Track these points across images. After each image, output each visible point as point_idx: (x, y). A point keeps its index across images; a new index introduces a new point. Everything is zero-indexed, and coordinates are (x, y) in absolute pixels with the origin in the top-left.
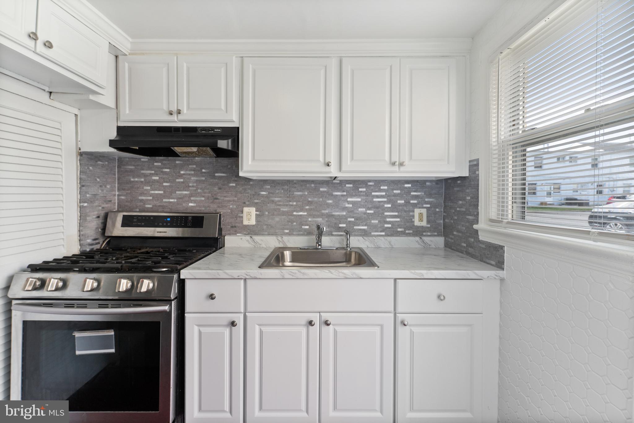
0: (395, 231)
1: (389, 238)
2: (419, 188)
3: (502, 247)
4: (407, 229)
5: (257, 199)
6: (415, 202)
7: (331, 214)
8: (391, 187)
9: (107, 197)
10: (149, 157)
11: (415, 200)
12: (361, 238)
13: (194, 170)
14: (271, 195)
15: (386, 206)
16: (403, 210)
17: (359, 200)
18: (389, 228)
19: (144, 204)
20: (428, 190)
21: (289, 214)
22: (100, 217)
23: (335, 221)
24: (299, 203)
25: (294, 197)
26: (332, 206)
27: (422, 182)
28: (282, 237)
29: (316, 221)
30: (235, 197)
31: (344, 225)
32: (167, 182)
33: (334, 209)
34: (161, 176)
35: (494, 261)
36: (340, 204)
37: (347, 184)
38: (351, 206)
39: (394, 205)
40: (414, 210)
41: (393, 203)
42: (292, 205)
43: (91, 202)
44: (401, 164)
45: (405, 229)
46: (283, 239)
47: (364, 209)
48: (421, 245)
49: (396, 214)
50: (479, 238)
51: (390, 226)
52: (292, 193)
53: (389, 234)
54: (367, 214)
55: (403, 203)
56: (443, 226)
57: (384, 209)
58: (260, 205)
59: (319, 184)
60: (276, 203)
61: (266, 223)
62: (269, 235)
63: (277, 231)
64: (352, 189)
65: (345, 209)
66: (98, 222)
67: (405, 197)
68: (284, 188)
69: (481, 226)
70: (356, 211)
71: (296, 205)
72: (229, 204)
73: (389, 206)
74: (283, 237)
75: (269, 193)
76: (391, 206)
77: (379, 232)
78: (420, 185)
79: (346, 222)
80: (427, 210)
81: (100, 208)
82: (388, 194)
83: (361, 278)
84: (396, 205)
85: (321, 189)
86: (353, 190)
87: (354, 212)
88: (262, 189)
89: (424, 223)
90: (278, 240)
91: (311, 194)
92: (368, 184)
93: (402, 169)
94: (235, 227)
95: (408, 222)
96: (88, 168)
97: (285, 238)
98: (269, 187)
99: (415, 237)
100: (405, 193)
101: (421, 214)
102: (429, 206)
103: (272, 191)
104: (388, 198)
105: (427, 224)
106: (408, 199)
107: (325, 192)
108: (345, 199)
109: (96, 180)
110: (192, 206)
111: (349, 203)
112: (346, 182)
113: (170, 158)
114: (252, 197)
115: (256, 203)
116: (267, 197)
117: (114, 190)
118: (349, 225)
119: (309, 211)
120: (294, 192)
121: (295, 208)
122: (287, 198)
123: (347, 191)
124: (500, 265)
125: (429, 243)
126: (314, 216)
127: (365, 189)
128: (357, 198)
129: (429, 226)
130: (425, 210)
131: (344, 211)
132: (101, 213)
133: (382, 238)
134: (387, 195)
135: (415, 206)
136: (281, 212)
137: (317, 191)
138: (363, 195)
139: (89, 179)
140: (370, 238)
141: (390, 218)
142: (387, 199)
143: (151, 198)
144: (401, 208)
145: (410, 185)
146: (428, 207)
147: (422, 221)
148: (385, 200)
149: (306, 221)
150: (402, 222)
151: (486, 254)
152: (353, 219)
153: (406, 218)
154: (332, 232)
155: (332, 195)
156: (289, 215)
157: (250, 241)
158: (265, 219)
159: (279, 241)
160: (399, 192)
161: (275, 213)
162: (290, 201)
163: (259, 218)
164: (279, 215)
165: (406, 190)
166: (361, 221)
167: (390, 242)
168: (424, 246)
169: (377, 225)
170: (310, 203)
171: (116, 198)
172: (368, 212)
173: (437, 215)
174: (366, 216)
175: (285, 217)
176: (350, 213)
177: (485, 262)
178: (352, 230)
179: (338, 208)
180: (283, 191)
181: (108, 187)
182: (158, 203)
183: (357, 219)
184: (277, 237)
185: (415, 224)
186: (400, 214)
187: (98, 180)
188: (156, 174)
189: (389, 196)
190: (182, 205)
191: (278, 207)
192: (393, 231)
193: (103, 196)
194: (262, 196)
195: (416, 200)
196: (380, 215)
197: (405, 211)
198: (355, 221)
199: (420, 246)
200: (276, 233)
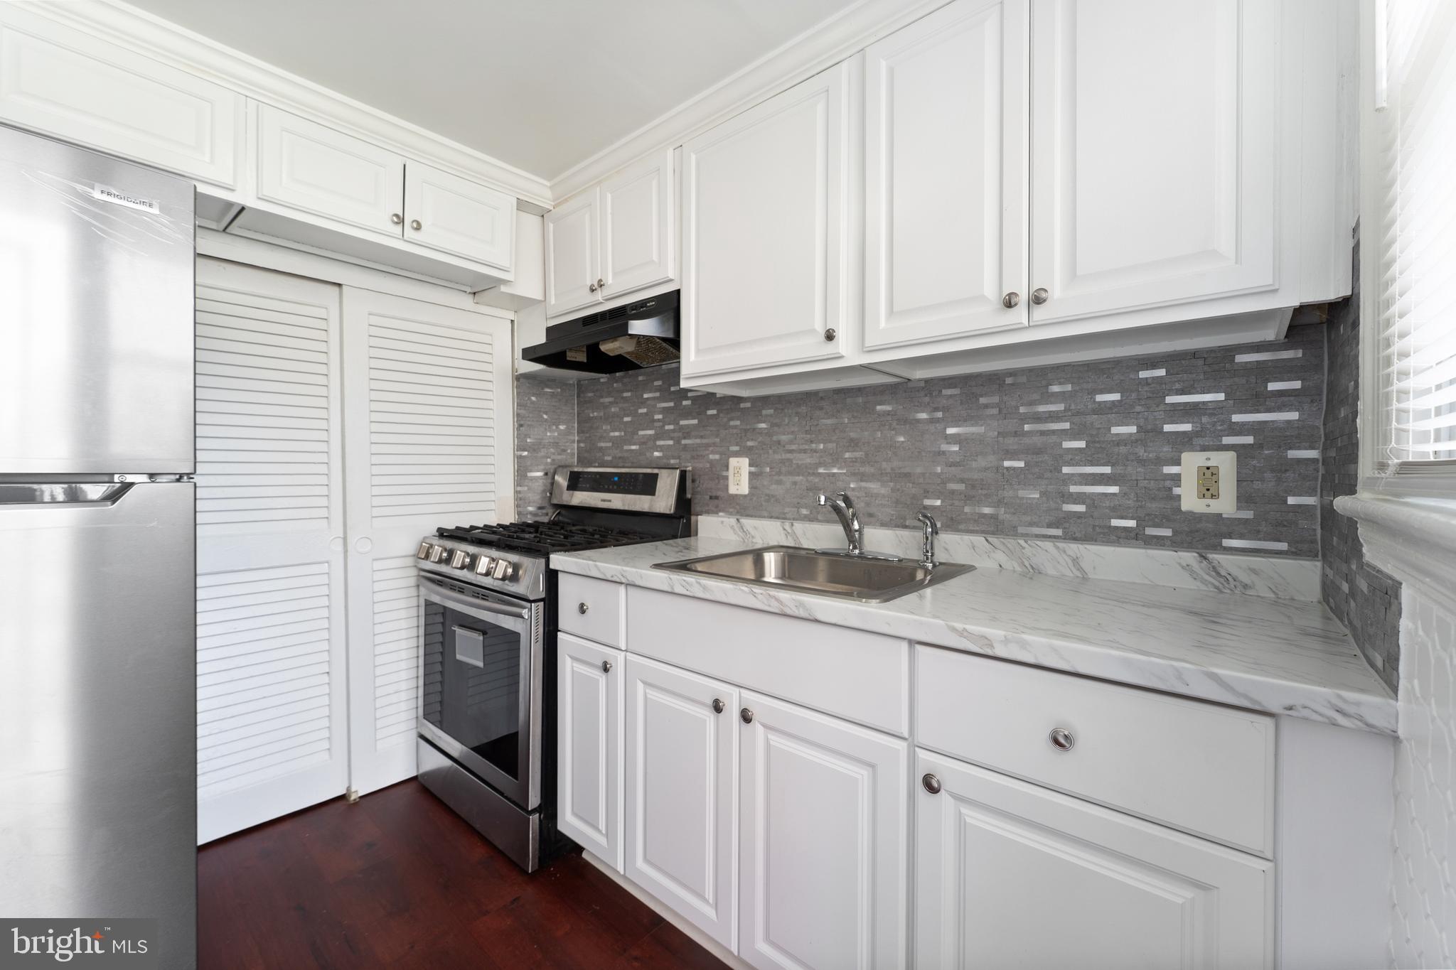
0: (1100, 527)
1: (1074, 548)
2: (1202, 377)
4: (1150, 523)
5: (752, 440)
6: (1187, 427)
7: (903, 471)
8: (1085, 386)
9: (560, 444)
10: (608, 375)
11: (1182, 422)
12: (979, 540)
13: (659, 389)
14: (776, 429)
15: (1068, 444)
16: (1132, 457)
17: (981, 430)
18: (1080, 517)
19: (604, 455)
20: (1244, 381)
21: (809, 471)
22: (549, 474)
23: (913, 491)
24: (830, 446)
25: (819, 430)
26: (905, 450)
27: (1213, 355)
28: (792, 525)
29: (866, 488)
30: (717, 436)
31: (937, 502)
32: (628, 416)
33: (912, 457)
34: (621, 405)
36: (926, 445)
37: (945, 388)
38: (957, 449)
39: (1099, 442)
40: (1180, 456)
41: (1092, 435)
42: (815, 451)
43: (534, 450)
44: (1037, 300)
45: (1142, 523)
46: (794, 528)
47: (994, 458)
48: (1204, 582)
49: (1107, 470)
51: (1081, 508)
52: (815, 423)
53: (1078, 535)
54: (1005, 471)
55: (1131, 434)
56: (1319, 519)
57: (1061, 456)
58: (757, 451)
59: (874, 394)
60: (784, 447)
61: (767, 492)
62: (771, 517)
63: (787, 510)
64: (959, 402)
65: (938, 456)
66: (544, 481)
67: (1138, 413)
68: (800, 410)
70: (970, 464)
71: (824, 451)
72: (707, 452)
73: (1081, 444)
74: (794, 524)
75: (773, 425)
76: (1084, 446)
77: (1043, 527)
78: (1206, 368)
79: (942, 493)
80: (1238, 457)
81: (549, 460)
82: (1073, 407)
83: (817, 621)
84: (1103, 442)
85: (879, 408)
86: (962, 404)
87: (963, 466)
88: (760, 417)
89: (1226, 504)
90: (784, 529)
91: (856, 421)
92: (1007, 382)
93: (1040, 313)
94: (717, 498)
95: (1153, 499)
96: (529, 399)
97: (798, 526)
98: (771, 411)
100: (1139, 399)
101: (1208, 473)
102: (1249, 440)
103: (777, 421)
104: (1076, 419)
105: (1238, 508)
106: (1156, 420)
107: (888, 413)
108: (938, 430)
109: (542, 417)
110: (658, 457)
111: (950, 440)
112: (942, 382)
113: (630, 372)
114: (743, 434)
115: (751, 448)
116: (769, 434)
117: (572, 433)
118: (950, 502)
119: (851, 464)
120: (819, 418)
121: (821, 457)
122: (806, 434)
123: (945, 409)
125: (1245, 578)
126: (862, 477)
127: (998, 398)
128: (974, 425)
129: (1248, 514)
130: (1231, 455)
131: (936, 464)
132: (550, 469)
133: (1048, 545)
134: (1070, 410)
135: (1185, 442)
136: (794, 466)
137: (870, 413)
138: (992, 417)
139: (531, 415)
140: (1010, 542)
141: (1081, 484)
142: (1072, 423)
143: (609, 444)
144: (1123, 449)
145: (1161, 372)
146: (1244, 446)
147: (1212, 496)
148: (1067, 426)
149: (846, 487)
150: (1129, 499)
152: (962, 487)
153: (1143, 483)
154: (905, 519)
155: (907, 421)
156: (809, 473)
157: (735, 527)
158: (765, 483)
159: (787, 534)
160: (1115, 397)
161: (784, 469)
162: (812, 442)
163: (755, 479)
164: (790, 473)
165: (1146, 388)
166: (984, 492)
167: (1075, 561)
168: (1217, 588)
169: (1038, 504)
170: (854, 444)
171: (576, 445)
172: (1008, 464)
173: (1290, 475)
174: (1001, 477)
175: (801, 478)
176: (954, 468)
178: (959, 515)
179: (921, 454)
180: (797, 419)
181: (562, 427)
182: (618, 453)
183: (973, 487)
184: (783, 522)
185: (1185, 506)
186: (1119, 470)
187: (545, 417)
188: (615, 403)
189: (1078, 413)
190: (645, 455)
191: (789, 456)
192: (1094, 526)
193: (552, 441)
194: (759, 433)
195: (1188, 423)
196: (1048, 475)
197: (1142, 462)
198: (968, 491)
199: (1199, 583)
200: (784, 514)
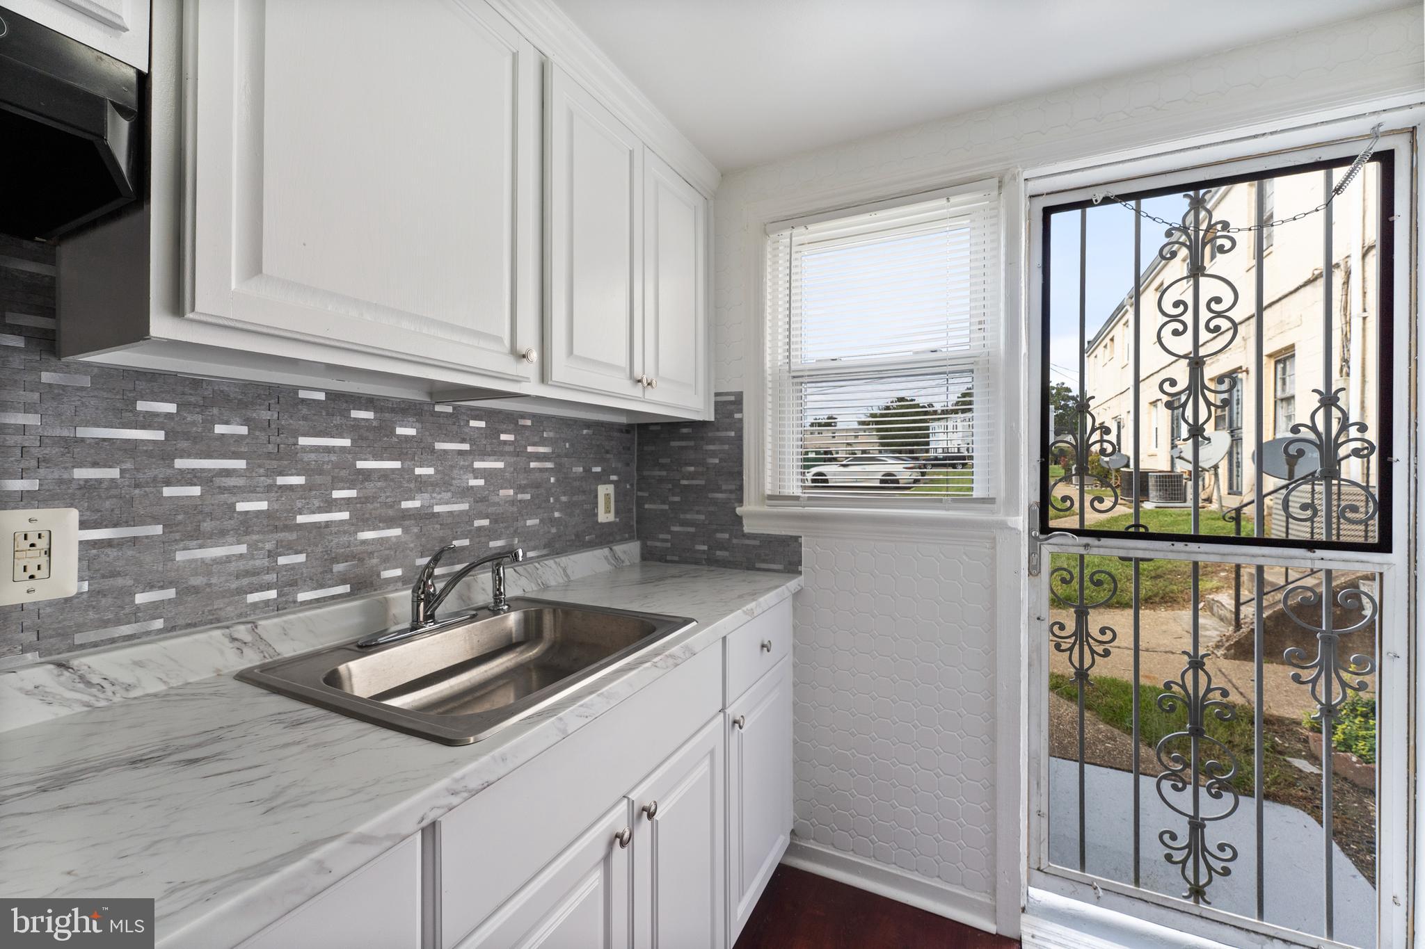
1: (563, 560)
2: (604, 438)
3: (796, 539)
4: (588, 533)
6: (599, 469)
7: (430, 511)
8: (562, 434)
11: (598, 466)
14: (183, 445)
15: (552, 480)
16: (579, 489)
17: (500, 465)
20: (616, 444)
21: (278, 522)
23: (441, 533)
24: (314, 477)
25: (295, 454)
26: (432, 485)
28: (253, 627)
31: (466, 542)
33: (440, 493)
35: (781, 564)
36: (454, 479)
37: (472, 419)
38: (481, 482)
40: (597, 488)
41: (564, 473)
42: (289, 488)
44: (649, 384)
45: (585, 533)
46: (259, 631)
47: (511, 492)
48: (612, 564)
50: (743, 531)
52: (290, 441)
53: (559, 550)
54: (518, 503)
55: (580, 473)
56: (635, 519)
57: (550, 490)
59: (393, 410)
60: (210, 481)
63: (218, 603)
64: (484, 435)
65: (466, 492)
67: (583, 458)
68: (254, 415)
69: (749, 507)
70: (495, 499)
71: (305, 487)
74: (256, 623)
75: (171, 435)
77: (541, 549)
78: (605, 433)
79: (470, 531)
80: (615, 487)
82: (555, 450)
84: (568, 478)
85: (400, 431)
86: (486, 438)
87: (488, 501)
89: (613, 516)
90: (234, 640)
91: (366, 444)
92: (520, 423)
93: (648, 394)
95: (588, 517)
97: (267, 627)
99: (602, 549)
100: (583, 449)
101: (607, 498)
102: (616, 478)
103: (187, 428)
104: (556, 461)
105: (617, 517)
106: (590, 463)
107: (411, 440)
108: (467, 464)
111: (477, 474)
112: (469, 412)
118: (477, 540)
119: (358, 506)
120: (296, 434)
121: (302, 498)
123: (472, 441)
124: (793, 567)
126: (377, 524)
127: (513, 436)
128: (495, 461)
129: (618, 520)
130: (612, 487)
131: (464, 500)
134: (554, 453)
135: (598, 479)
137: (387, 436)
138: (509, 453)
141: (559, 510)
142: (556, 464)
144: (576, 484)
146: (616, 481)
147: (609, 512)
148: (551, 465)
151: (763, 554)
152: (486, 522)
153: (584, 505)
155: (433, 451)
156: (276, 527)
162: (279, 474)
164: (225, 531)
165: (586, 442)
166: (504, 525)
167: (564, 571)
168: (615, 566)
169: (538, 530)
170: (359, 478)
172: (520, 496)
173: (628, 497)
174: (515, 509)
175: (255, 536)
176: (480, 504)
177: (759, 569)
179: (450, 490)
183: (496, 521)
184: (220, 629)
185: (600, 520)
189: (557, 456)
191: (222, 498)
192: (567, 541)
195: (600, 466)
196: (543, 505)
197: (584, 490)
198: (492, 526)
199: (611, 566)
200: (214, 614)
